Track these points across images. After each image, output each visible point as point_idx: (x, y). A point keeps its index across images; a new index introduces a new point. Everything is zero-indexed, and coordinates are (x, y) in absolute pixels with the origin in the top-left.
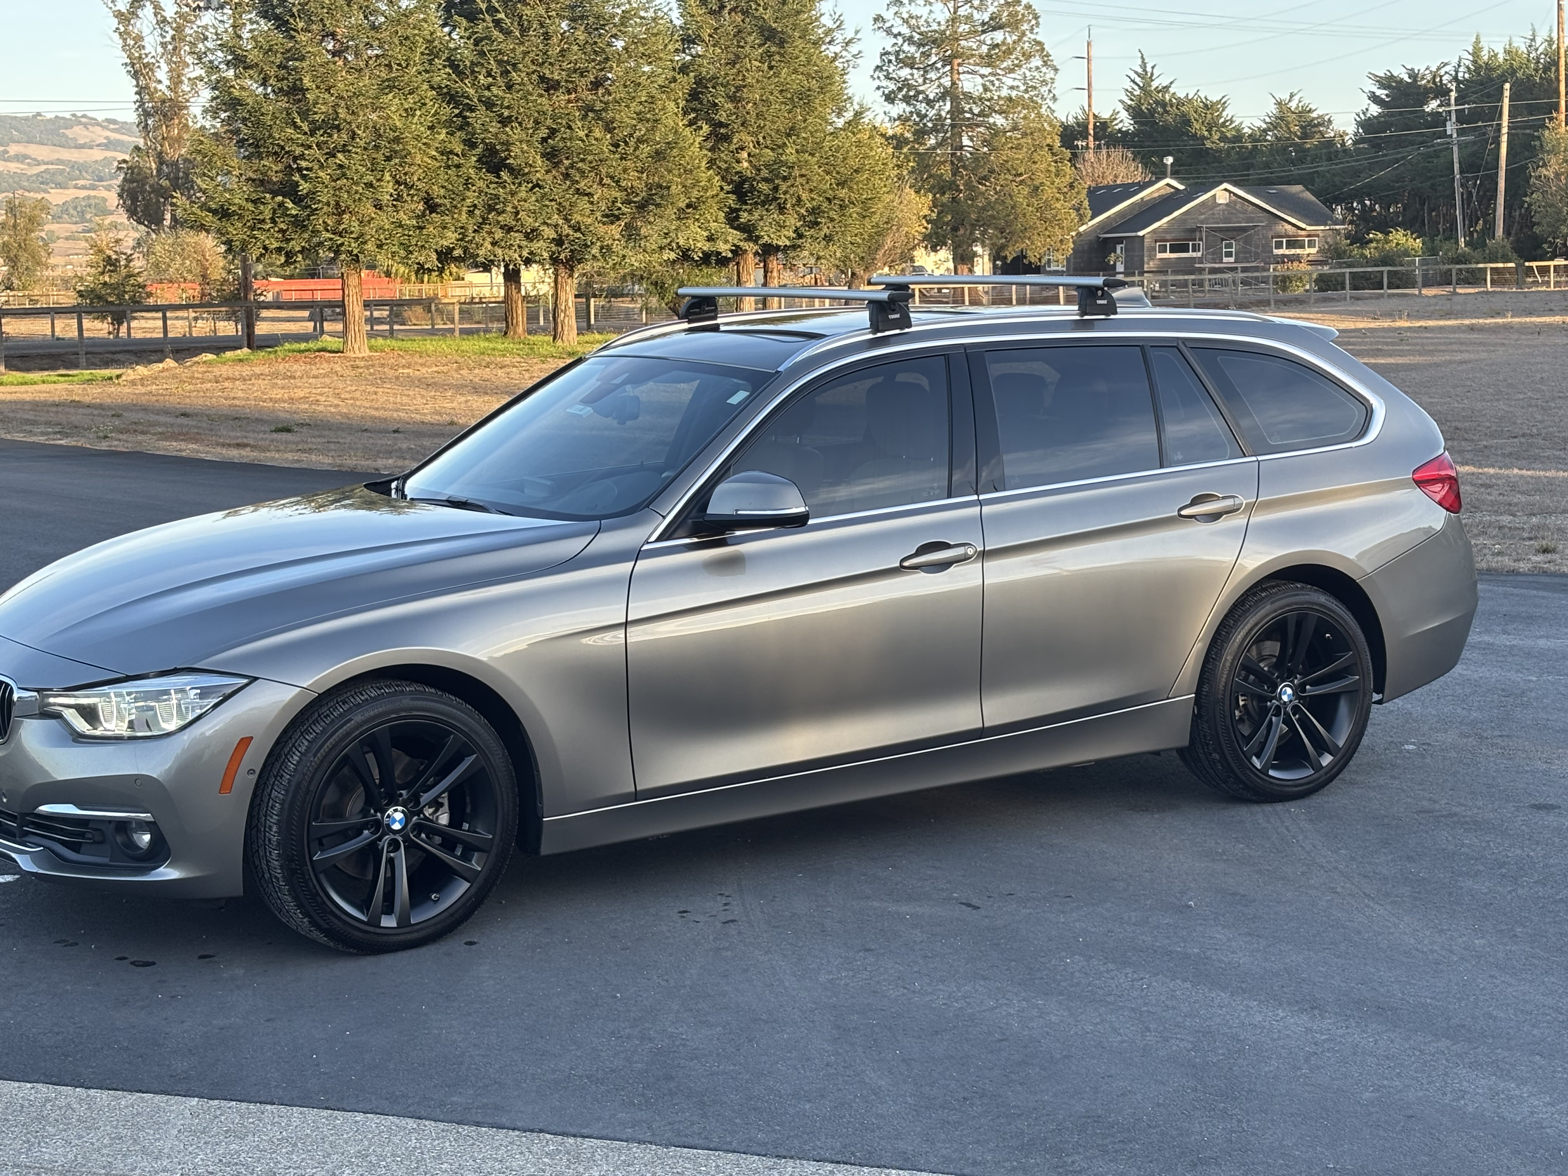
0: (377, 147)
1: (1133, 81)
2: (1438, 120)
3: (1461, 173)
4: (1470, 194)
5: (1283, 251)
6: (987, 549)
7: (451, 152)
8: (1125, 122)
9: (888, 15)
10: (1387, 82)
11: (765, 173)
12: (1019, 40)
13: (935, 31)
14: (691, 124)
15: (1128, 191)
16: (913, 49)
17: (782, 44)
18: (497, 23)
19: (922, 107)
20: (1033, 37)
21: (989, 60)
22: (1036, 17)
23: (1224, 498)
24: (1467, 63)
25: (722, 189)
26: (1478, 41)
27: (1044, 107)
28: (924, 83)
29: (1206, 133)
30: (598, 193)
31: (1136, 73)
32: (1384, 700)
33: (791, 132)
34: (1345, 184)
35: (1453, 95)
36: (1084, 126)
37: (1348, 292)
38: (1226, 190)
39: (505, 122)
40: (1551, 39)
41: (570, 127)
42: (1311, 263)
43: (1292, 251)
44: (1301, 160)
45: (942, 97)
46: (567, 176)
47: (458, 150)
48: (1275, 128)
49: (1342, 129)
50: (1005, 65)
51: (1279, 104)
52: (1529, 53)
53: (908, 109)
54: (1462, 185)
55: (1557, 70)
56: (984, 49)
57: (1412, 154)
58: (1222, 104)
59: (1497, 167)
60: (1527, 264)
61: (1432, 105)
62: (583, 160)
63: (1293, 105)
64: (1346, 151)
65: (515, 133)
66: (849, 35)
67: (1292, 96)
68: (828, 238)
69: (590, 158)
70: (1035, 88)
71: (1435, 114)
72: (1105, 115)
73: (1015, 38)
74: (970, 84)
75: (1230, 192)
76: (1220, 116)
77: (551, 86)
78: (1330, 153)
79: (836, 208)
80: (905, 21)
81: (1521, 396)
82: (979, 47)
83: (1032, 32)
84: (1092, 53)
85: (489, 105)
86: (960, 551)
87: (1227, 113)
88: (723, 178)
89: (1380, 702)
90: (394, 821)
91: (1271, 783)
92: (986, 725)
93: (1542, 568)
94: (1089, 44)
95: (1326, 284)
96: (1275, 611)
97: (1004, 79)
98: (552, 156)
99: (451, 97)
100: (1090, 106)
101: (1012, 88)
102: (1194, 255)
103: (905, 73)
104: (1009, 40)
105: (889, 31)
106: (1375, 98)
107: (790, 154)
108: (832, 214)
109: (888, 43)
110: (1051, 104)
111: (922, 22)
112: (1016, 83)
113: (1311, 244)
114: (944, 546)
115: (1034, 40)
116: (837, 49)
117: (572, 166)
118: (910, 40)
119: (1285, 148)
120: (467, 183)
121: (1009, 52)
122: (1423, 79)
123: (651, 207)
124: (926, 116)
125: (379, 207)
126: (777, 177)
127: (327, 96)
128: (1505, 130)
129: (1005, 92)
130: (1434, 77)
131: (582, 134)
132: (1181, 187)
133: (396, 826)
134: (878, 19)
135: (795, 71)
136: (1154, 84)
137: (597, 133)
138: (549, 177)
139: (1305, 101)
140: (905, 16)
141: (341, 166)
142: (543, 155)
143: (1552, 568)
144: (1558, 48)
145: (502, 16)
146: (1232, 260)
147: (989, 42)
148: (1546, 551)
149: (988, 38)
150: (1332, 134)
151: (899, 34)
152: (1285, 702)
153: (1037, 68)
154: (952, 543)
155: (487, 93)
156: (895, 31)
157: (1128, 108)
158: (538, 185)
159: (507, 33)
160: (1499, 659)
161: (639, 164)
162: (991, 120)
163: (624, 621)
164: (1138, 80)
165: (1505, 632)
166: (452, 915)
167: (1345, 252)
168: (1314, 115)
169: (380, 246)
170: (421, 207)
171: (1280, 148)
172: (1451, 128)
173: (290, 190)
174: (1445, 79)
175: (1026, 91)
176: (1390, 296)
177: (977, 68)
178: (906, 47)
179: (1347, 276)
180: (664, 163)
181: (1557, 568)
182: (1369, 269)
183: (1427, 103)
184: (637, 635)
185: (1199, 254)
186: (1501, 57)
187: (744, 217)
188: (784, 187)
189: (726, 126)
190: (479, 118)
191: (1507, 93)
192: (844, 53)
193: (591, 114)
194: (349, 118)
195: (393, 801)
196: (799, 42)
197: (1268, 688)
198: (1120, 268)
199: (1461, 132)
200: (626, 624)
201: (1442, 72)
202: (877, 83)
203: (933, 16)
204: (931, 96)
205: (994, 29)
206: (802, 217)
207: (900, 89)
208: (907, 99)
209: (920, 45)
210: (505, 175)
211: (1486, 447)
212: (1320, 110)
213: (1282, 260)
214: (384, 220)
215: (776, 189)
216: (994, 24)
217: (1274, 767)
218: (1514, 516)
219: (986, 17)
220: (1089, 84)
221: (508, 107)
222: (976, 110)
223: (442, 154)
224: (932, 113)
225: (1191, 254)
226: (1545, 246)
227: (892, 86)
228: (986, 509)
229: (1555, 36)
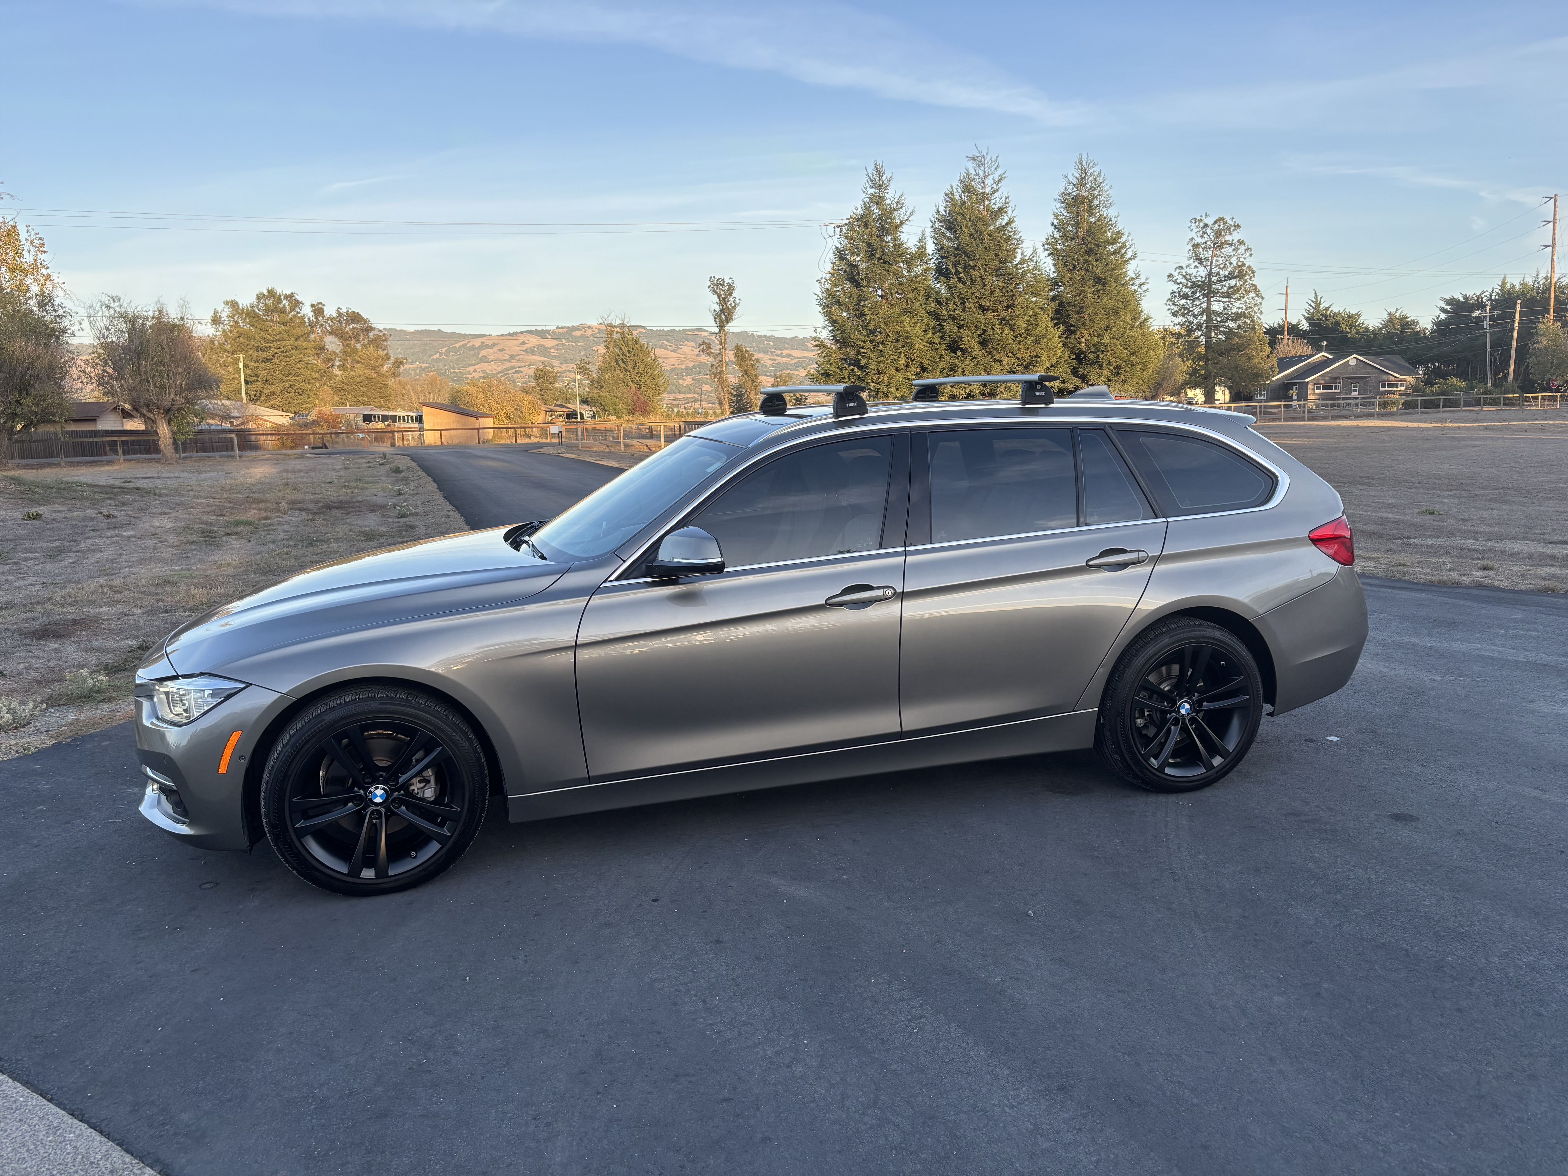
0: (897, 341)
1: (1310, 305)
2: (1479, 320)
3: (1491, 348)
4: (1495, 359)
5: (1386, 389)
6: (905, 591)
7: (934, 343)
8: (1305, 325)
9: (1175, 274)
10: (1451, 301)
11: (1092, 349)
12: (1244, 284)
13: (1199, 281)
14: (1055, 325)
15: (1301, 359)
16: (1187, 290)
17: (1104, 285)
18: (960, 280)
19: (1191, 318)
20: (1251, 282)
21: (1228, 295)
22: (1253, 272)
23: (1130, 552)
24: (1497, 290)
25: (1070, 357)
26: (1504, 279)
27: (1256, 317)
28: (1193, 307)
29: (1348, 330)
30: (1005, 360)
31: (1312, 301)
32: (1275, 714)
33: (1107, 328)
34: (1425, 355)
35: (1488, 307)
36: (1282, 327)
37: (1420, 410)
38: (1355, 358)
39: (960, 327)
40: (1547, 276)
41: (993, 329)
42: (1401, 395)
43: (1390, 389)
44: (1400, 342)
45: (1202, 313)
46: (990, 353)
47: (937, 341)
48: (1387, 327)
49: (1424, 327)
50: (1236, 296)
51: (1390, 314)
52: (1534, 285)
53: (1184, 320)
54: (1491, 355)
55: (1550, 294)
56: (1225, 289)
57: (1463, 338)
58: (1358, 315)
59: (1511, 345)
60: (1525, 395)
61: (1477, 313)
62: (998, 344)
63: (1397, 315)
64: (1425, 337)
65: (964, 332)
66: (1143, 280)
67: (1397, 310)
68: (1124, 381)
69: (1001, 343)
70: (1251, 308)
71: (1477, 318)
72: (1294, 322)
73: (1241, 283)
74: (1217, 307)
75: (1357, 359)
76: (1356, 321)
77: (983, 309)
78: (1417, 338)
79: (1129, 366)
80: (1184, 277)
81: (1507, 466)
82: (1222, 288)
83: (1250, 279)
84: (1289, 292)
85: (954, 319)
86: (880, 593)
87: (1361, 320)
88: (1071, 352)
89: (1271, 714)
90: (376, 796)
91: (1166, 779)
92: (903, 730)
93: (1479, 581)
94: (1287, 287)
95: (1408, 405)
96: (1173, 643)
97: (1235, 304)
98: (983, 343)
99: (935, 315)
100: (1286, 318)
101: (1239, 308)
102: (1336, 391)
103: (1183, 302)
104: (1238, 284)
105: (1175, 282)
106: (1443, 310)
107: (1107, 340)
108: (1127, 369)
109: (1175, 287)
110: (1259, 315)
111: (1192, 276)
112: (1241, 306)
113: (1402, 385)
114: (869, 588)
115: (1252, 284)
116: (1136, 288)
117: (992, 348)
118: (1186, 286)
119: (1392, 337)
120: (941, 357)
121: (1238, 290)
122: (1471, 299)
123: (1031, 367)
124: (1193, 323)
125: (897, 370)
126: (1099, 351)
127: (876, 317)
128: (1517, 325)
129: (1235, 310)
130: (1478, 298)
131: (999, 331)
132: (1331, 357)
133: (378, 800)
134: (1170, 276)
135: (1111, 299)
136: (1322, 307)
137: (1006, 332)
138: (981, 353)
139: (1404, 313)
140: (1184, 274)
141: (881, 351)
142: (979, 343)
143: (1486, 582)
144: (1551, 281)
145: (962, 275)
146: (1357, 393)
147: (1227, 285)
148: (1485, 568)
149: (1227, 283)
150: (1419, 329)
151: (1181, 283)
152: (1183, 715)
153: (1253, 298)
154: (875, 586)
155: (953, 313)
156: (1178, 281)
157: (1307, 319)
158: (975, 358)
159: (964, 283)
160: (1417, 658)
161: (1026, 346)
162: (1227, 324)
163: (574, 644)
164: (1313, 304)
165: (1430, 635)
166: (424, 870)
167: (1421, 389)
168: (1409, 319)
169: (897, 389)
170: (919, 370)
171: (1389, 336)
172: (1486, 324)
173: (857, 363)
174: (1485, 299)
175: (1246, 309)
176: (1443, 412)
177: (1221, 299)
178: (1184, 289)
179: (1419, 401)
180: (1039, 345)
181: (1490, 581)
182: (1433, 398)
183: (1473, 311)
184: (584, 655)
185: (1338, 391)
186: (1517, 287)
187: (1081, 371)
188: (1102, 356)
189: (1074, 326)
190: (949, 326)
191: (1519, 305)
192: (1139, 290)
193: (1004, 322)
194: (885, 328)
195: (376, 781)
196: (1114, 285)
197: (1168, 704)
198: (1295, 397)
199: (1491, 326)
200: (576, 647)
201: (1483, 296)
202: (1168, 307)
203: (1199, 273)
204: (1196, 313)
205: (1230, 279)
206: (1111, 371)
207: (1180, 310)
208: (1183, 315)
209: (1191, 288)
210: (959, 353)
211: (1476, 495)
212: (1412, 316)
213: (1383, 393)
214: (900, 376)
215: (1098, 357)
216: (1231, 276)
217: (1171, 765)
218: (1477, 540)
219: (1226, 273)
220: (1286, 307)
221: (963, 320)
222: (1219, 319)
223: (930, 344)
224: (1196, 321)
225: (1334, 391)
226: (1536, 385)
227: (1176, 308)
228: (910, 559)
229: (1549, 275)
